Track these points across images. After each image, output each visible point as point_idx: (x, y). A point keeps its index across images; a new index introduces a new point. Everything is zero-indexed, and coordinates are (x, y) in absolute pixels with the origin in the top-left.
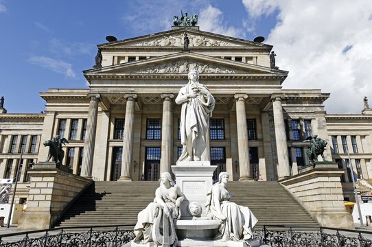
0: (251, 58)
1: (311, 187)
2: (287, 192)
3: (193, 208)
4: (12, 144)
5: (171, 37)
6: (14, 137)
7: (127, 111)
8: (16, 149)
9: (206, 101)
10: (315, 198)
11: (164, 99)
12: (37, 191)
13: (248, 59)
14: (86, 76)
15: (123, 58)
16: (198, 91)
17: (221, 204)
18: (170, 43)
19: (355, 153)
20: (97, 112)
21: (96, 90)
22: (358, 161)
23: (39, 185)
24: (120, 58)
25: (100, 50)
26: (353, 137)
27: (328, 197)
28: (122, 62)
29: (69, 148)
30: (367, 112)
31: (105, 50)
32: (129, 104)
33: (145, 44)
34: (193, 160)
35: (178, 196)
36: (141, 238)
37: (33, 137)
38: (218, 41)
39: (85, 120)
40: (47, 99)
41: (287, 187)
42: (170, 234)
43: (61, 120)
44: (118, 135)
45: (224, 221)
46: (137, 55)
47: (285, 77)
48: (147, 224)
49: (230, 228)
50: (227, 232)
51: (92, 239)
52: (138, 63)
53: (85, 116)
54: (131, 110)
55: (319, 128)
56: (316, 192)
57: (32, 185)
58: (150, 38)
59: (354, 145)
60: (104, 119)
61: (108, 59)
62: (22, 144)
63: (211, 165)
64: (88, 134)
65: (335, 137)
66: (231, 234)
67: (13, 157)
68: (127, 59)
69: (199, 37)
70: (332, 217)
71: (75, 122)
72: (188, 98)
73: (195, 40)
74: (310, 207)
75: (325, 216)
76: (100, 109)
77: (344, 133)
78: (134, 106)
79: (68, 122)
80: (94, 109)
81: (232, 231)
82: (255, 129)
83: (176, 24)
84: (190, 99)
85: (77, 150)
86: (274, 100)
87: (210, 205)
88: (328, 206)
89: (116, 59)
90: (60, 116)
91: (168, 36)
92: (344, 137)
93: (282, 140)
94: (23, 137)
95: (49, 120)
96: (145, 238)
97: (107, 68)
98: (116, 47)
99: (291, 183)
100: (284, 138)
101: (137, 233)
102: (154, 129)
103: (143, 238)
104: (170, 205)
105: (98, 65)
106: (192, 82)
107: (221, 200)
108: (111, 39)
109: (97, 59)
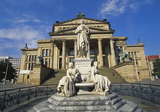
0: (103, 26)
1: (123, 69)
2: (115, 71)
3: (83, 78)
4: (30, 58)
6: (30, 56)
7: (63, 45)
8: (31, 60)
9: (87, 32)
10: (124, 73)
11: (75, 41)
12: (36, 73)
13: (101, 26)
14: (50, 35)
15: (61, 28)
16: (84, 28)
17: (95, 75)
18: (76, 22)
19: (136, 57)
20: (54, 47)
21: (53, 39)
22: (136, 60)
23: (36, 71)
24: (60, 28)
25: (54, 26)
26: (135, 52)
27: (129, 72)
28: (61, 29)
29: (46, 59)
30: (139, 44)
31: (56, 26)
32: (64, 43)
33: (68, 23)
34: (83, 57)
35: (77, 73)
36: (60, 92)
37: (36, 56)
38: (92, 21)
39: (50, 50)
40: (39, 43)
41: (115, 69)
42: (73, 90)
43: (43, 50)
44: (61, 54)
45: (97, 83)
46: (66, 27)
47: (114, 32)
48: (62, 86)
49: (99, 86)
50: (98, 88)
51: (48, 89)
52: (66, 29)
53: (50, 48)
54: (64, 45)
55: (125, 49)
56: (125, 70)
57: (34, 71)
58: (70, 21)
59: (135, 55)
60: (56, 49)
61: (57, 29)
62: (33, 58)
63: (90, 59)
64: (51, 54)
65: (129, 52)
66: (100, 89)
67: (30, 62)
68: (63, 28)
69: (85, 20)
70: (130, 79)
71: (48, 51)
72: (80, 31)
74: (123, 76)
75: (128, 78)
76: (55, 46)
77: (132, 51)
78: (65, 44)
79: (45, 50)
80: (53, 46)
81: (100, 88)
82: (105, 51)
83: (78, 16)
84: (81, 31)
85: (48, 59)
86: (110, 40)
87: (90, 76)
88: (129, 75)
89: (59, 29)
90: (43, 48)
91: (75, 20)
92: (132, 52)
93: (113, 54)
94: (33, 56)
95: (40, 50)
96: (62, 91)
97: (56, 31)
98: (59, 25)
99: (116, 68)
100: (114, 53)
101: (58, 89)
102: (72, 52)
103: (61, 92)
104: (73, 77)
105: (53, 31)
106: (82, 25)
107: (95, 74)
108: (57, 22)
109: (53, 29)
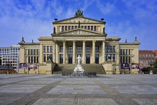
0: (99, 26)
5: (75, 19)
6: (29, 50)
8: (30, 53)
11: (73, 42)
12: (48, 67)
14: (52, 36)
15: (60, 26)
18: (74, 21)
19: (129, 54)
21: (55, 39)
22: (130, 57)
23: (48, 65)
26: (130, 50)
30: (135, 42)
32: (64, 43)
33: (67, 22)
38: (89, 20)
40: (40, 40)
41: (103, 65)
44: (60, 51)
46: (64, 25)
58: (68, 20)
59: (129, 52)
61: (56, 27)
62: (32, 52)
67: (30, 56)
69: (83, 19)
71: (48, 47)
73: (82, 20)
77: (127, 49)
79: (46, 47)
83: (76, 14)
86: (103, 42)
89: (58, 27)
90: (44, 45)
94: (32, 50)
98: (58, 23)
102: (70, 49)
108: (56, 20)
